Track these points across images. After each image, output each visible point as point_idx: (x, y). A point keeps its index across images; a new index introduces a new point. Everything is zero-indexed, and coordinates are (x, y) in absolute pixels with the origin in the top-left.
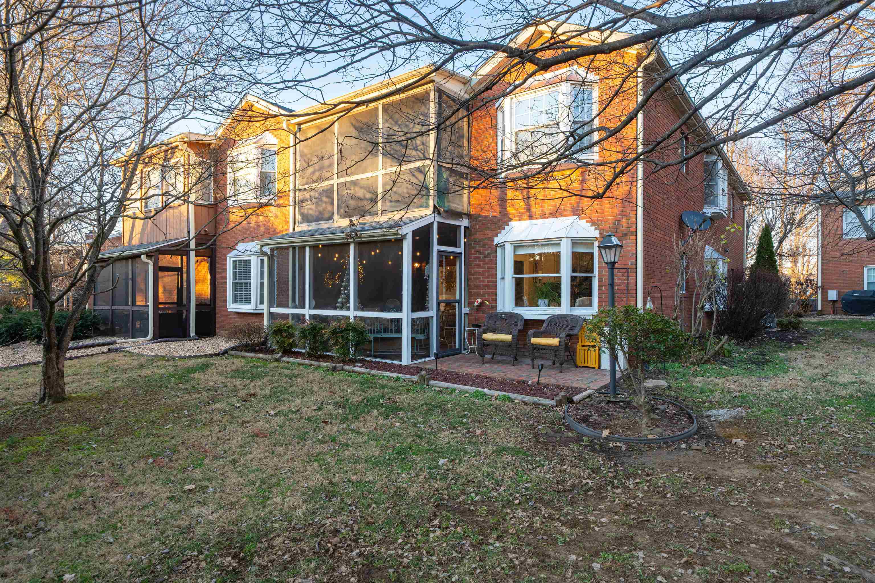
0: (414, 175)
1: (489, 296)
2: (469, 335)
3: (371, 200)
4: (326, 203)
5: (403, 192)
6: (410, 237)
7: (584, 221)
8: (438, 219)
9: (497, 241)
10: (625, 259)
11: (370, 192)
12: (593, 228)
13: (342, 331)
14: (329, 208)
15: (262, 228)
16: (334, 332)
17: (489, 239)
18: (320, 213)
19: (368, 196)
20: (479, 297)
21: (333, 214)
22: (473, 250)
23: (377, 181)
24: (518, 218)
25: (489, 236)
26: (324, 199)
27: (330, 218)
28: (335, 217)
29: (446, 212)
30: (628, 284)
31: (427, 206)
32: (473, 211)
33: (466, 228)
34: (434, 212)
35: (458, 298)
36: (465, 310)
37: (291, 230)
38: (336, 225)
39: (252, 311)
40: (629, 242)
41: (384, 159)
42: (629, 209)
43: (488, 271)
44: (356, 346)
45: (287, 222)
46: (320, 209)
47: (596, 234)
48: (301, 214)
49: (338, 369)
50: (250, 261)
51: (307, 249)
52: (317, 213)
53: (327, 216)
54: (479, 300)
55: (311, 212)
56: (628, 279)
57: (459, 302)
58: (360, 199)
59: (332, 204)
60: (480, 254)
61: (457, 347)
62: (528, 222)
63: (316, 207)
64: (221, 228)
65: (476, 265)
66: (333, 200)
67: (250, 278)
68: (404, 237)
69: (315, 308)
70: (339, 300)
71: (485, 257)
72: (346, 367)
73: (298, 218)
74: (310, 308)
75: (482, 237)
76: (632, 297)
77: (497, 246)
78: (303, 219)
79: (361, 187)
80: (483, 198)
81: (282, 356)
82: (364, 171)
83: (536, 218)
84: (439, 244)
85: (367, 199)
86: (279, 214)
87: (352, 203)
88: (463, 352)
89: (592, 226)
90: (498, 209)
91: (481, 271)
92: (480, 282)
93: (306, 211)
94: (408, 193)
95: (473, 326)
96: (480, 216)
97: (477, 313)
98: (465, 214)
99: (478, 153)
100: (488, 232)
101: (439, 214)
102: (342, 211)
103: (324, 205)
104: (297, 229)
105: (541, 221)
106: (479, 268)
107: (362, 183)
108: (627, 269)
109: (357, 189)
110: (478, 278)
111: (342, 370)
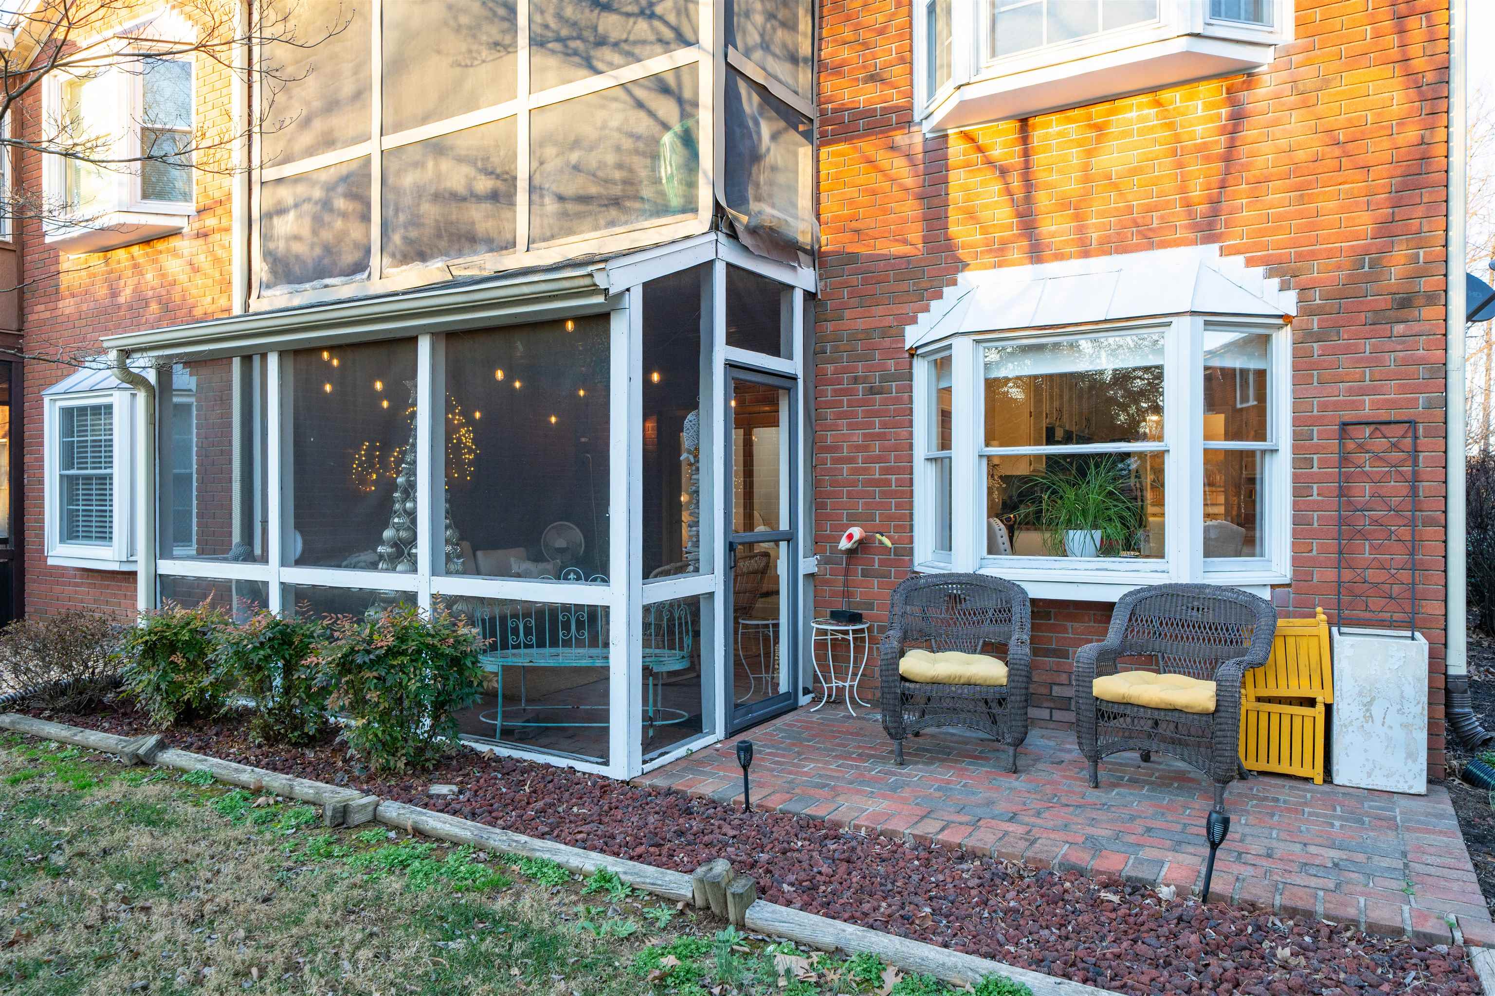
0: (640, 105)
1: (884, 519)
2: (820, 646)
3: (494, 196)
4: (344, 215)
5: (602, 165)
6: (635, 303)
7: (1240, 259)
8: (728, 253)
9: (913, 336)
10: (1402, 390)
11: (489, 173)
12: (1276, 282)
13: (379, 660)
14: (356, 232)
15: (154, 307)
16: (346, 665)
17: (886, 331)
18: (328, 249)
19: (484, 184)
20: (854, 519)
21: (368, 251)
22: (830, 368)
23: (512, 137)
24: (989, 260)
25: (890, 321)
26: (340, 203)
27: (360, 267)
28: (375, 260)
29: (753, 231)
30: (1416, 478)
31: (690, 208)
32: (828, 242)
33: (809, 296)
34: (715, 227)
35: (784, 525)
36: (808, 565)
37: (237, 310)
38: (377, 286)
39: (115, 567)
40: (1416, 327)
41: (537, 60)
42: (1420, 211)
43: (881, 437)
44: (439, 707)
45: (226, 285)
46: (327, 235)
47: (1288, 302)
48: (268, 255)
49: (357, 818)
50: (109, 408)
51: (273, 361)
52: (318, 251)
53: (349, 258)
54: (857, 532)
55: (298, 248)
56: (1416, 463)
57: (790, 538)
58: (455, 197)
59: (366, 218)
60: (856, 380)
61: (783, 688)
62: (1028, 271)
63: (315, 232)
64: (38, 313)
65: (840, 416)
66: (368, 205)
67: (109, 464)
68: (616, 300)
69: (300, 562)
70: (388, 534)
71: (872, 391)
72: (392, 810)
73: (260, 269)
74: (284, 563)
75: (860, 324)
76: (1429, 522)
77: (913, 353)
78: (273, 272)
79: (460, 160)
80: (863, 199)
81: (161, 746)
82: (471, 105)
83: (1059, 257)
84: (731, 340)
85: (479, 198)
86: (202, 259)
87: (430, 211)
88: (804, 700)
89: (1269, 275)
90: (916, 235)
91: (858, 437)
92: (856, 471)
93: (280, 246)
94: (620, 166)
95: (837, 616)
96: (853, 258)
97: (847, 572)
98: (805, 251)
99: (845, 53)
100: (879, 310)
101: (733, 235)
102: (397, 239)
103: (339, 224)
104: (255, 305)
105: (1076, 265)
106: (852, 427)
107: (463, 145)
108: (1412, 423)
109: (445, 165)
110: (850, 460)
111: (375, 820)
